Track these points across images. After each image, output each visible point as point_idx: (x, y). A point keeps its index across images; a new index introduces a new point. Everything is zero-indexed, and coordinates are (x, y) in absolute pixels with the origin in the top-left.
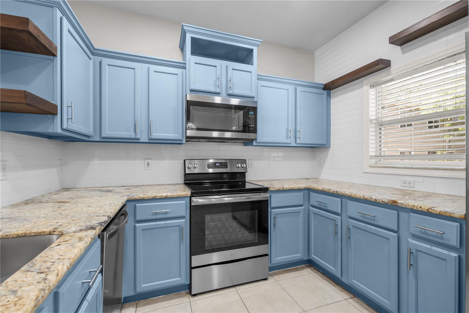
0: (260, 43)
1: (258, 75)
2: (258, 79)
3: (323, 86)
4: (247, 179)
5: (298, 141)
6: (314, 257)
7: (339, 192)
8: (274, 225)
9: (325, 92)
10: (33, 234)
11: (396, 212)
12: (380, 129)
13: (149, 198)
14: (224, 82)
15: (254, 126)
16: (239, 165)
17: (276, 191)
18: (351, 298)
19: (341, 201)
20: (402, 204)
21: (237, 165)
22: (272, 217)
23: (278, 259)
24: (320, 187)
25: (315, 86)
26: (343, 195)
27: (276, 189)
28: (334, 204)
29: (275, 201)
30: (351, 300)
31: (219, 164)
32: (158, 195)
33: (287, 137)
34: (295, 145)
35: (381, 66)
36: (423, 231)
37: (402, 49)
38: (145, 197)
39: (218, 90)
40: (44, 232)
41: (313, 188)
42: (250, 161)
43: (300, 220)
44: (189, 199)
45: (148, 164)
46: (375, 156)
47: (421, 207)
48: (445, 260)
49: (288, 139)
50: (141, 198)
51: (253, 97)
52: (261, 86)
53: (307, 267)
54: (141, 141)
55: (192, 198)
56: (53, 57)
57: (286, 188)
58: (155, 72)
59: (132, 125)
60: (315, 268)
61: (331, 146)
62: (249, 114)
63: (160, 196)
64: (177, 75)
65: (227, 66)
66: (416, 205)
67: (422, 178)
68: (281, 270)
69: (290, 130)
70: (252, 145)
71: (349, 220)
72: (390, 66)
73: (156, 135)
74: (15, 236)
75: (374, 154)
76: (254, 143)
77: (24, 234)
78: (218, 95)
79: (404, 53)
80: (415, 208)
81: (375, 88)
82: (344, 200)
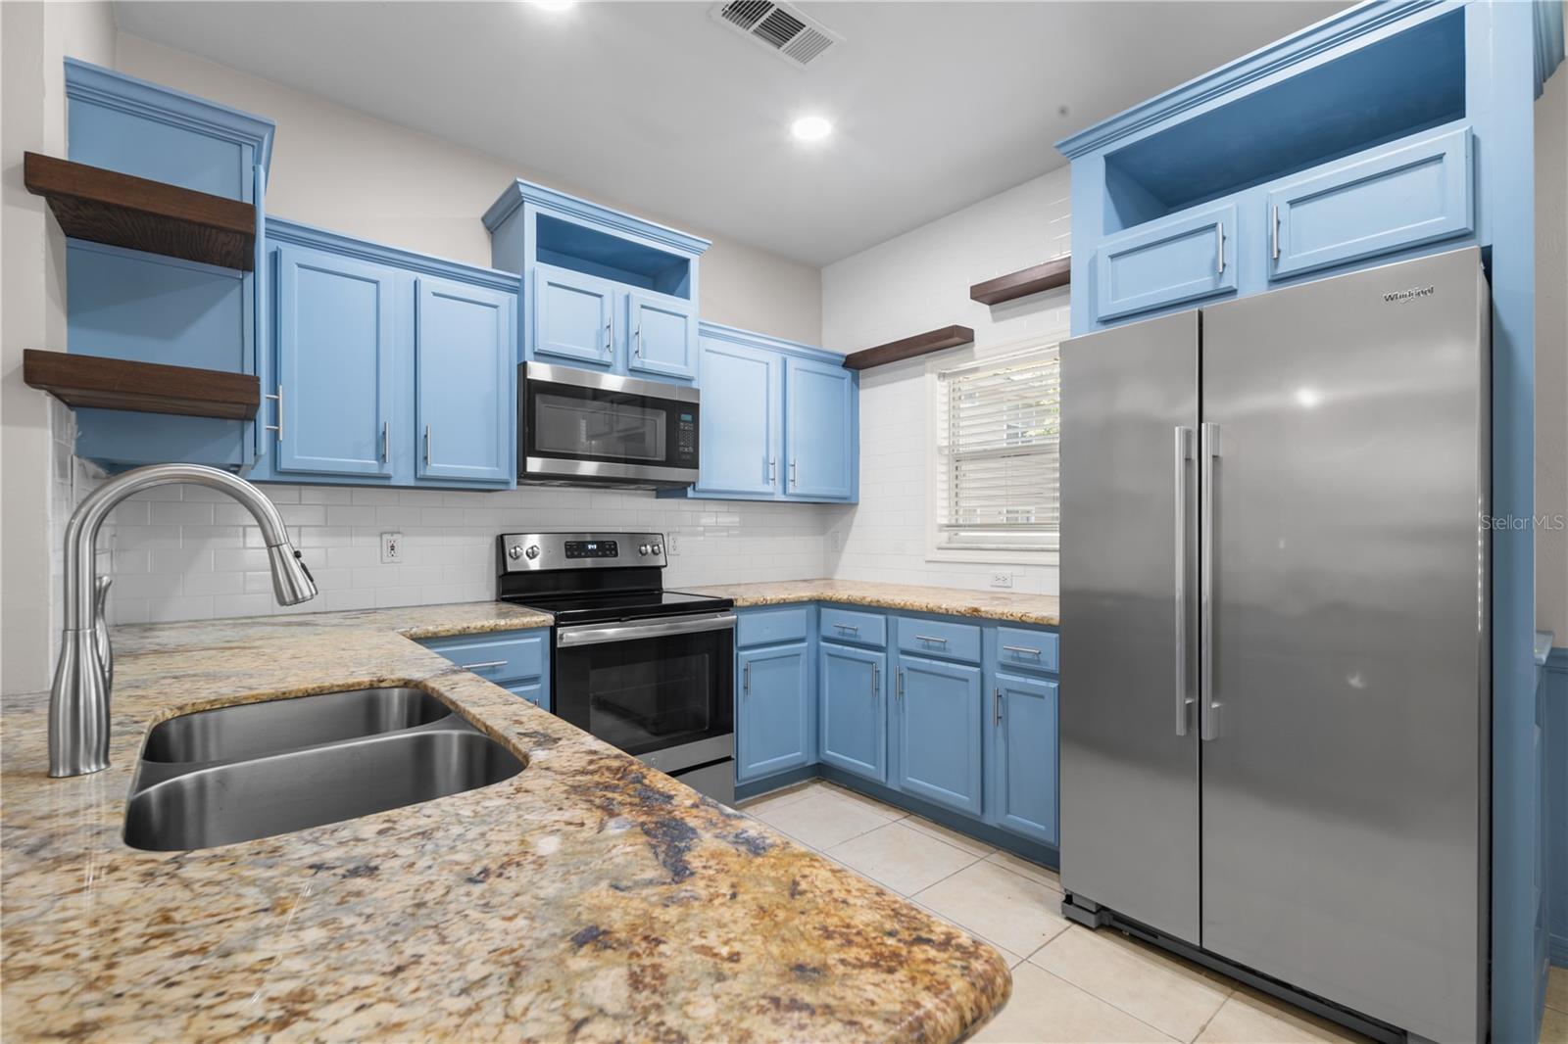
0: (705, 247)
1: (700, 323)
2: (702, 333)
3: (844, 360)
4: (665, 586)
5: (791, 489)
6: (831, 754)
7: (882, 602)
8: (745, 688)
9: (847, 374)
10: (336, 689)
11: (978, 628)
12: (957, 468)
13: (449, 634)
14: (621, 339)
15: (691, 449)
16: (648, 547)
17: (748, 607)
18: (905, 817)
19: (887, 620)
20: (987, 612)
21: (643, 548)
22: (741, 668)
23: (755, 765)
24: (842, 595)
25: (827, 359)
26: (890, 608)
27: (748, 604)
28: (872, 628)
29: (748, 630)
30: (905, 821)
31: (595, 546)
32: (473, 625)
33: (766, 479)
34: (783, 498)
35: (956, 340)
36: (1015, 655)
37: (992, 312)
38: (439, 631)
39: (607, 358)
40: (359, 684)
41: (828, 598)
42: (671, 538)
43: (801, 673)
44: (547, 634)
45: (393, 548)
46: (948, 526)
47: (1012, 615)
48: (1042, 697)
49: (768, 483)
50: (430, 635)
51: (689, 380)
52: (707, 350)
53: (814, 782)
54: (393, 482)
55: (560, 631)
56: (241, 272)
57: (771, 600)
58: (435, 294)
59: (369, 438)
60: (830, 783)
61: (860, 503)
62: (679, 419)
63: (479, 626)
64: (495, 307)
65: (628, 297)
66: (1006, 611)
67: (1022, 568)
68: (757, 796)
69: (771, 461)
70: (684, 495)
71: (902, 657)
72: (973, 340)
73: (437, 467)
74: (300, 694)
75: (945, 521)
76: (690, 492)
77: (318, 690)
78: (606, 368)
79: (995, 320)
80: (1005, 618)
81: (947, 381)
82: (890, 618)
